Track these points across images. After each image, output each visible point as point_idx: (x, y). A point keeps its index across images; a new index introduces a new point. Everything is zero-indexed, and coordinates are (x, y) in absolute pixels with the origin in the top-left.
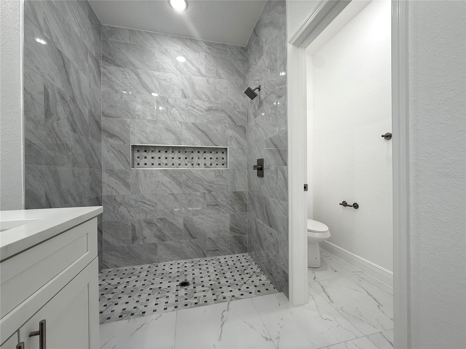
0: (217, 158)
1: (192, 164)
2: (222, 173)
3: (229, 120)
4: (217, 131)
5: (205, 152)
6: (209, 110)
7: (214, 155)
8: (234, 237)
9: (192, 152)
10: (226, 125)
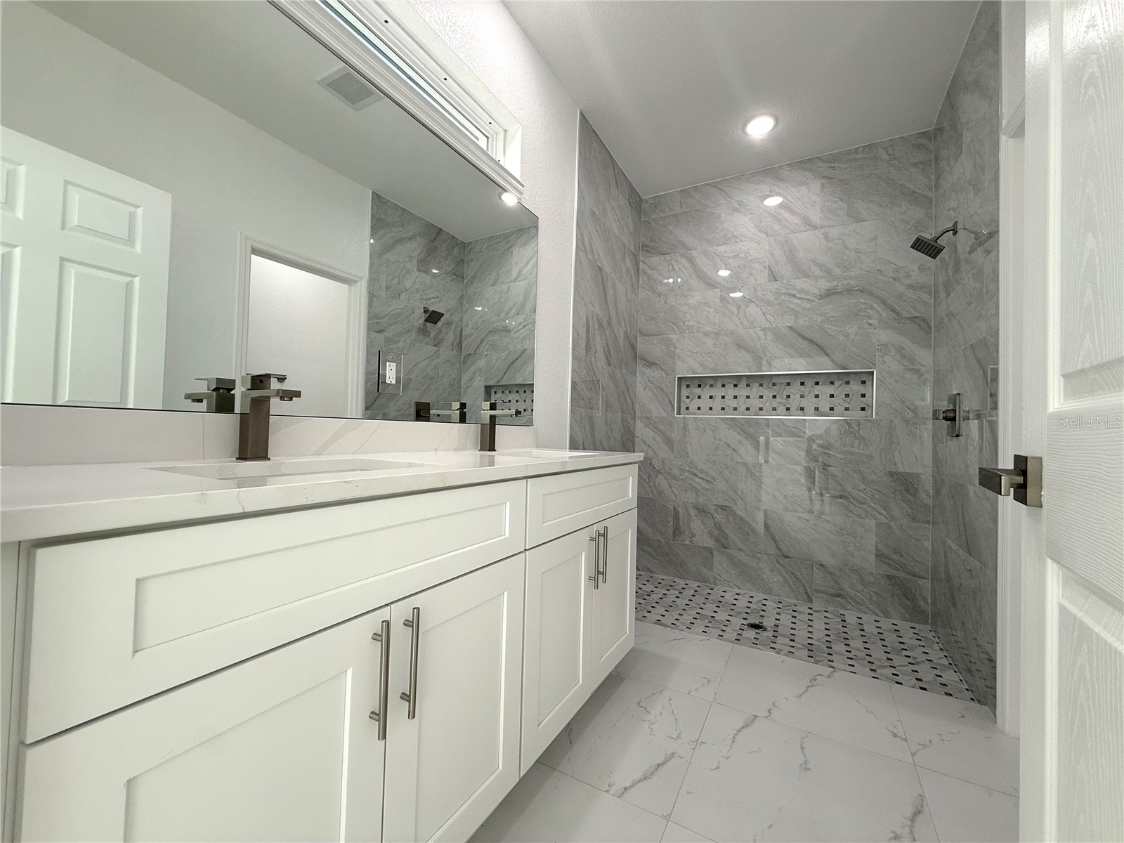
0: (847, 396)
1: (788, 409)
2: (857, 428)
3: (879, 309)
4: (847, 336)
5: (817, 383)
6: (829, 294)
7: (840, 389)
8: (889, 577)
9: (788, 384)
10: (871, 321)
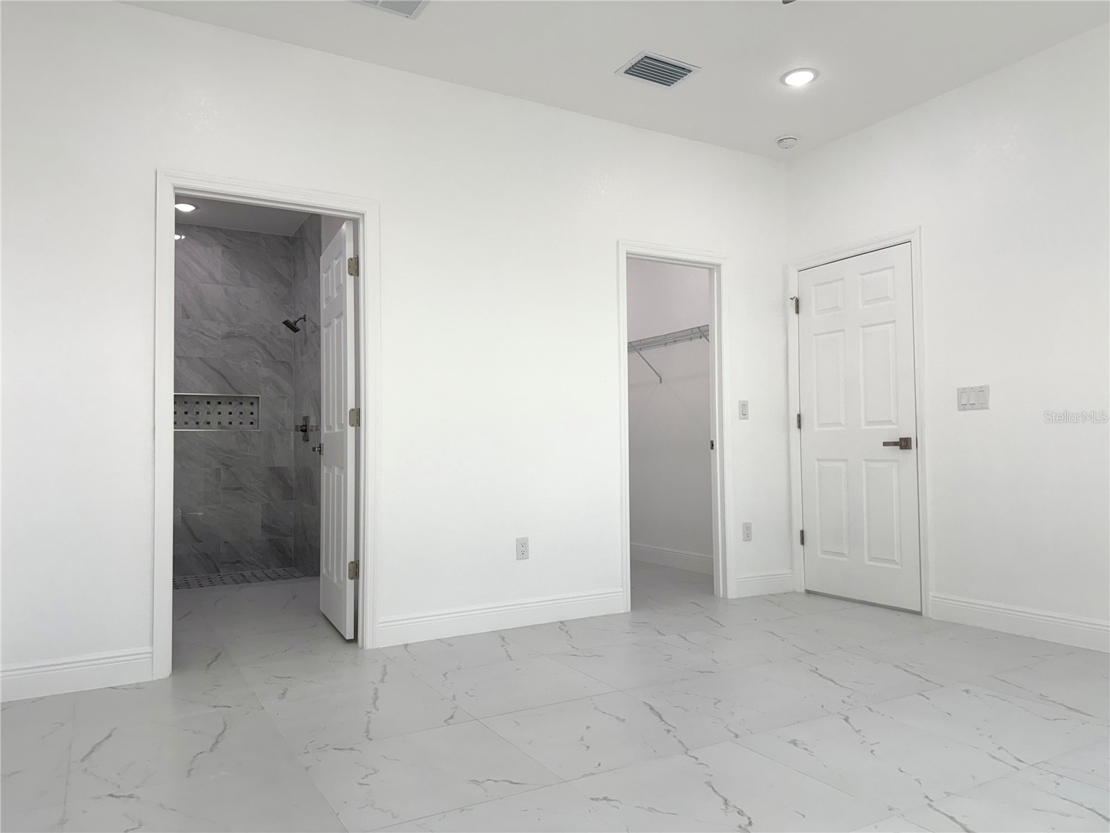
0: (241, 413)
1: (197, 423)
2: (249, 438)
3: (262, 352)
4: (241, 369)
5: (219, 403)
6: (228, 336)
7: (236, 408)
8: (270, 540)
9: (197, 403)
10: (257, 361)
